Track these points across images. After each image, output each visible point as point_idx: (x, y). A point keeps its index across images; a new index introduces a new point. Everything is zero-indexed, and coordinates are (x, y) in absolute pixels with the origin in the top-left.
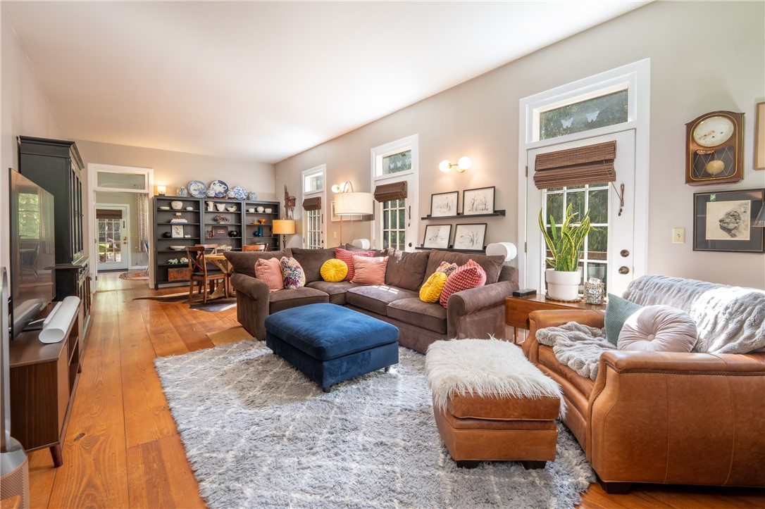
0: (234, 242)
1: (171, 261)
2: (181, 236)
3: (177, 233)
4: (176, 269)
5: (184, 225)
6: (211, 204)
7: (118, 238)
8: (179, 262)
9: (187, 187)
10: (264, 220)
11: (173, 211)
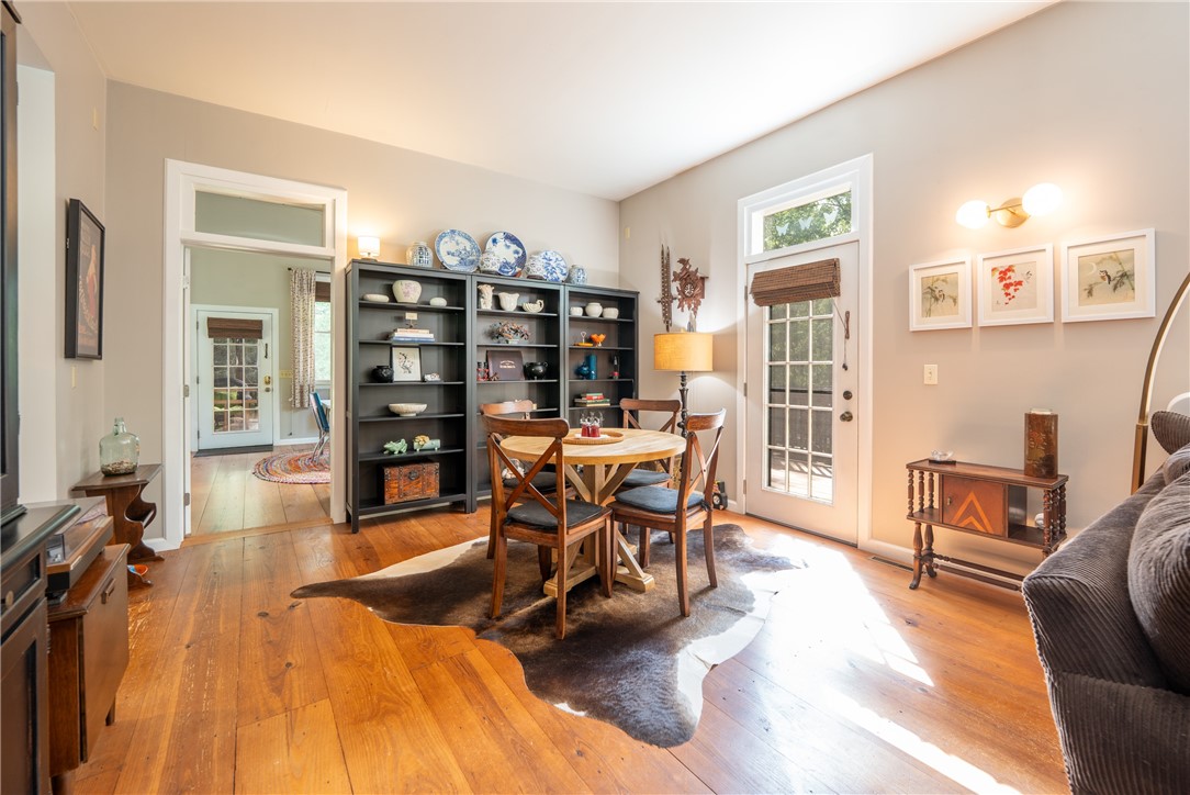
0: (535, 392)
1: (390, 446)
2: (415, 376)
3: (407, 368)
4: (405, 470)
5: (422, 346)
6: (488, 292)
7: (253, 381)
8: (411, 448)
9: (433, 243)
10: (602, 337)
11: (396, 308)
